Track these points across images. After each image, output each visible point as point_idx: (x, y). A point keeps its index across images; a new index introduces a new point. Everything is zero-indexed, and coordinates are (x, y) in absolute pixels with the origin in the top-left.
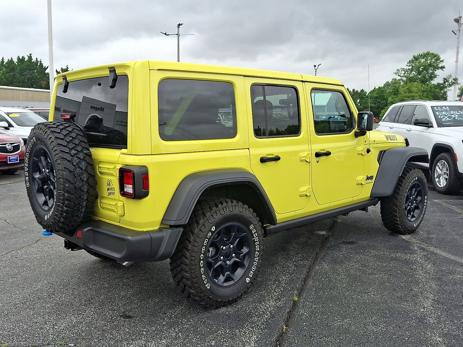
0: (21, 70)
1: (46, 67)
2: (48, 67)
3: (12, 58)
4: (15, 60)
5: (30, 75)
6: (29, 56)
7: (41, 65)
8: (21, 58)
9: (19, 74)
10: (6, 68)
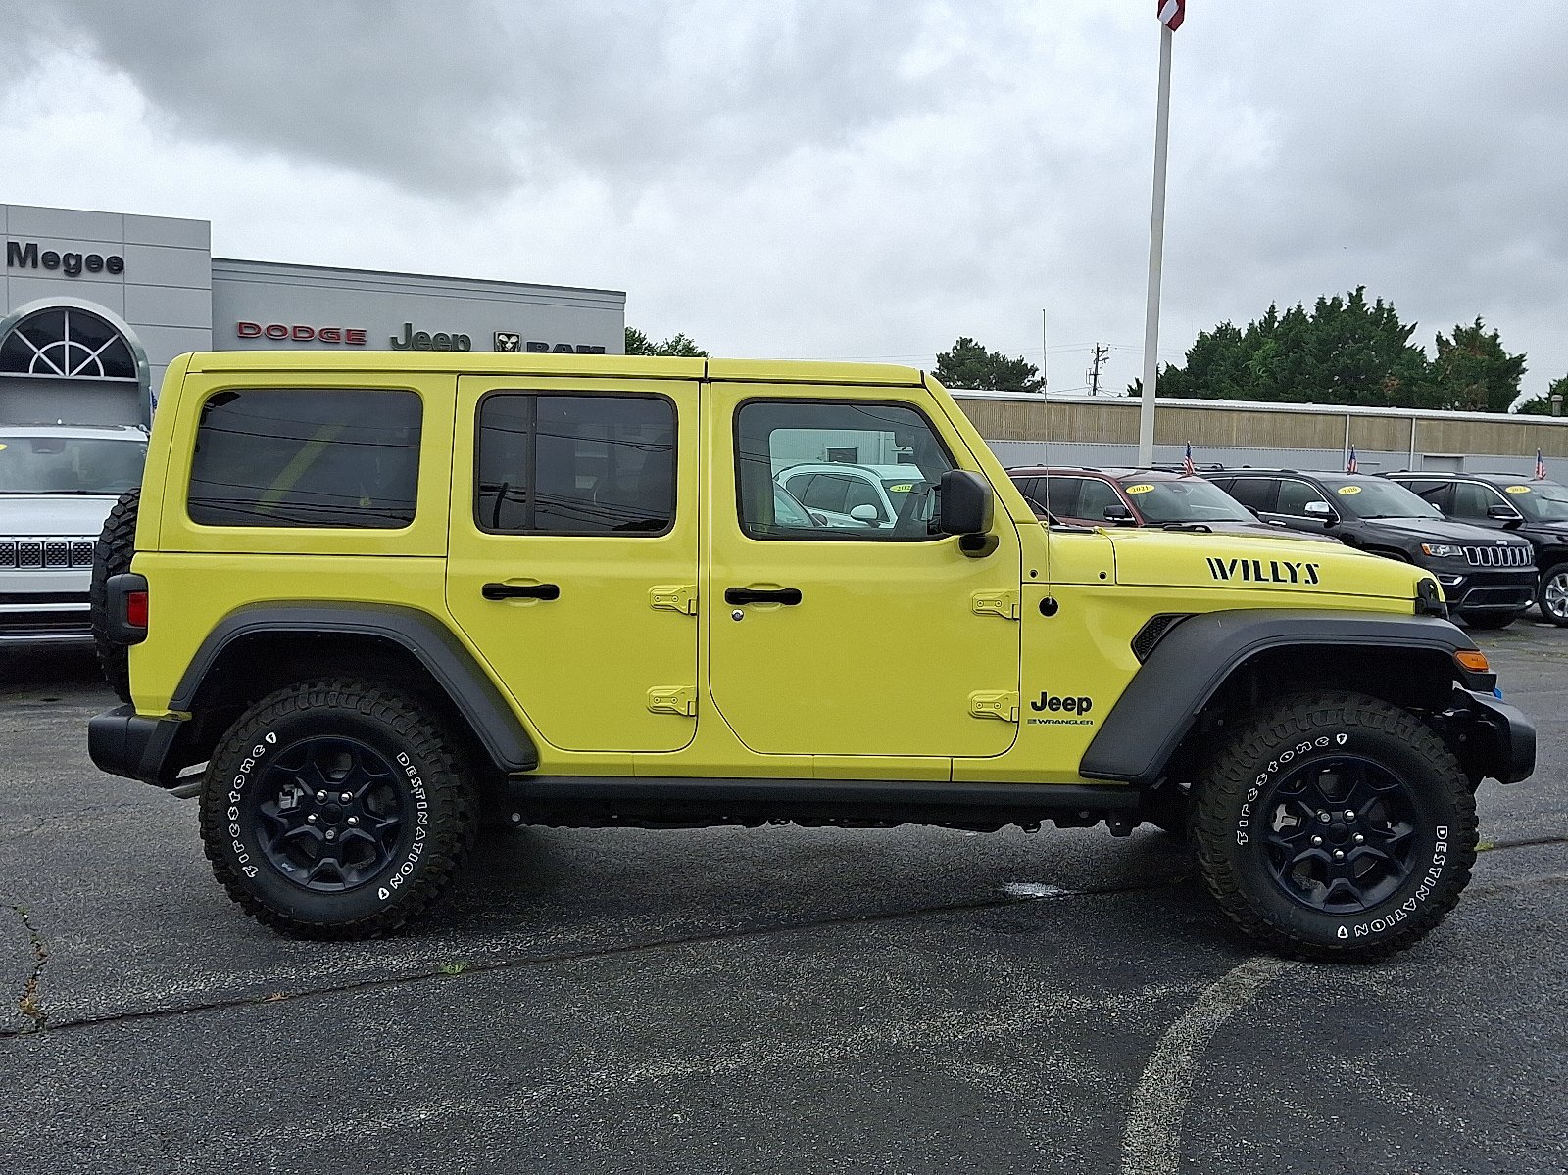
0: (1321, 342)
1: (1407, 328)
2: (1414, 326)
3: (1299, 306)
4: (1310, 310)
5: (1351, 356)
6: (1355, 293)
7: (1392, 319)
8: (1329, 302)
9: (1315, 357)
10: (1276, 338)
